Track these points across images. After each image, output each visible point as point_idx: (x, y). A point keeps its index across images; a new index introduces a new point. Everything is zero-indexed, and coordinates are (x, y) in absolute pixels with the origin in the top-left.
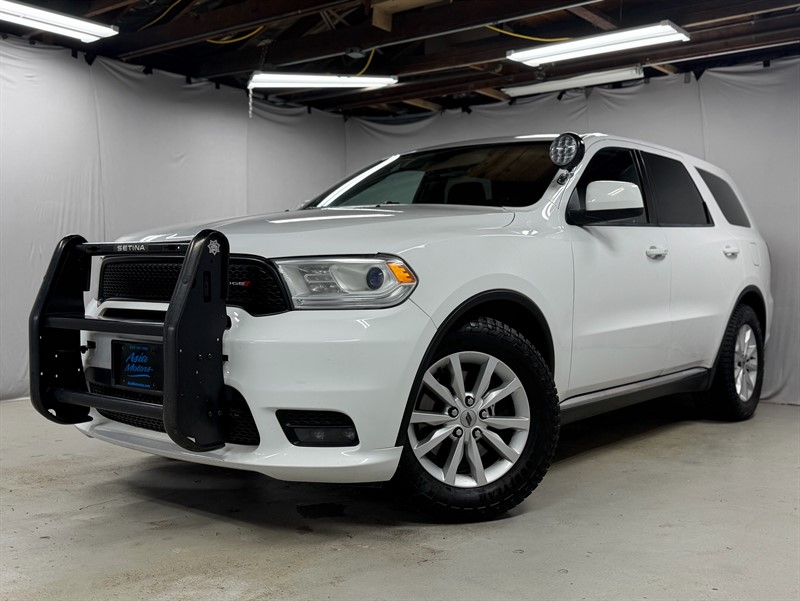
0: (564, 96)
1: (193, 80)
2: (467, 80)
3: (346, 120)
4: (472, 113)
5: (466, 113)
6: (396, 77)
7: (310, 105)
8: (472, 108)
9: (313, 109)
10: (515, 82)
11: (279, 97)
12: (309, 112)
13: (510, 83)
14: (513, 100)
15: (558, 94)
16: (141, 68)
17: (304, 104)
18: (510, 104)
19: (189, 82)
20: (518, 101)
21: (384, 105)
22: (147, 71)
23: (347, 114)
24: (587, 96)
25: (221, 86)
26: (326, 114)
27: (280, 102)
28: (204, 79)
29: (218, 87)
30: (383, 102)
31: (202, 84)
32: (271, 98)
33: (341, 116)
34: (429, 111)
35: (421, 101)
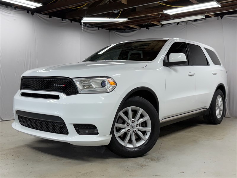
0: (179, 24)
1: (64, 20)
2: (149, 19)
3: (110, 32)
4: (149, 29)
5: (147, 29)
6: (127, 18)
7: (99, 27)
8: (149, 27)
9: (100, 28)
10: (164, 20)
11: (89, 25)
12: (99, 29)
13: (162, 20)
14: (162, 25)
15: (177, 23)
16: (48, 16)
17: (97, 27)
18: (162, 26)
19: (63, 20)
20: (164, 25)
21: (122, 27)
22: (50, 17)
23: (110, 30)
24: (186, 24)
25: (72, 21)
26: (104, 30)
27: (90, 26)
28: (67, 20)
29: (71, 22)
30: (121, 26)
31: (67, 21)
32: (87, 25)
33: (108, 30)
34: (136, 28)
35: (134, 26)
